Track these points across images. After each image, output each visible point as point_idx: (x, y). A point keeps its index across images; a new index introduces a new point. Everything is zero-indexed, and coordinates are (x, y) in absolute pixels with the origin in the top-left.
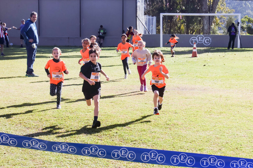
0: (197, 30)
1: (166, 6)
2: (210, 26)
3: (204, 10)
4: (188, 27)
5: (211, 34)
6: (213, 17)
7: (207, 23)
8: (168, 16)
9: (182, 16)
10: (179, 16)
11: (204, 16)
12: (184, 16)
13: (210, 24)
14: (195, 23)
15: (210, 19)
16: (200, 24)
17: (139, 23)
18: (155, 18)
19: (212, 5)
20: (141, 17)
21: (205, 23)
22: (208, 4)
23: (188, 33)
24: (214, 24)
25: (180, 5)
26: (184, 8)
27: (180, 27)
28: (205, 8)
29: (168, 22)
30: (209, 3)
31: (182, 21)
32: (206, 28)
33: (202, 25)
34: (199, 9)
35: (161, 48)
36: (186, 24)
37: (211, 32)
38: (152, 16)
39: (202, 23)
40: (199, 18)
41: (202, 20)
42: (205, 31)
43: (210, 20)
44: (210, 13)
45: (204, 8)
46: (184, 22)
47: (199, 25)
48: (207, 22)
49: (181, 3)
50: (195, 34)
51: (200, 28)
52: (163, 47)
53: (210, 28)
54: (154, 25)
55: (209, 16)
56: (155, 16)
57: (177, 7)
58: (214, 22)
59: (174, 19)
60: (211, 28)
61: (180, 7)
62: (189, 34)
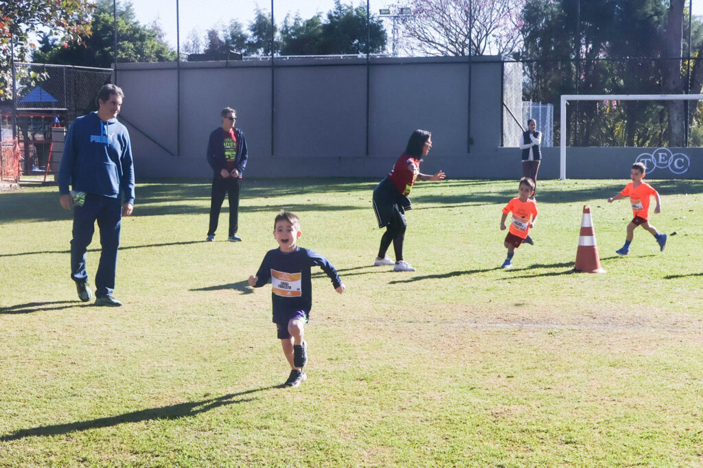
0: (654, 135)
1: (578, 78)
2: (686, 126)
3: (672, 87)
4: (630, 129)
5: (690, 145)
6: (695, 102)
7: (678, 119)
8: (581, 102)
9: (617, 101)
10: (611, 102)
11: (672, 101)
12: (622, 101)
13: (687, 121)
14: (650, 120)
15: (688, 108)
16: (661, 121)
17: (508, 120)
18: (550, 107)
19: (693, 73)
20: (514, 106)
21: (675, 119)
22: (682, 71)
23: (631, 144)
24: (697, 121)
25: (614, 75)
26: (622, 82)
27: (613, 129)
28: (674, 82)
29: (583, 117)
30: (685, 68)
31: (617, 113)
32: (676, 130)
33: (667, 123)
34: (660, 84)
35: (562, 181)
36: (626, 122)
37: (690, 140)
38: (543, 103)
39: (665, 119)
40: (660, 107)
41: (668, 111)
42: (675, 139)
43: (686, 109)
44: (687, 93)
45: (672, 82)
46: (621, 117)
47: (658, 124)
48: (680, 115)
49: (615, 71)
50: (650, 145)
51: (662, 131)
52: (566, 178)
53: (686, 130)
54: (549, 123)
55: (686, 101)
56: (551, 103)
57: (605, 79)
58: (697, 117)
59: (598, 111)
60: (690, 130)
61: (613, 80)
62: (633, 145)
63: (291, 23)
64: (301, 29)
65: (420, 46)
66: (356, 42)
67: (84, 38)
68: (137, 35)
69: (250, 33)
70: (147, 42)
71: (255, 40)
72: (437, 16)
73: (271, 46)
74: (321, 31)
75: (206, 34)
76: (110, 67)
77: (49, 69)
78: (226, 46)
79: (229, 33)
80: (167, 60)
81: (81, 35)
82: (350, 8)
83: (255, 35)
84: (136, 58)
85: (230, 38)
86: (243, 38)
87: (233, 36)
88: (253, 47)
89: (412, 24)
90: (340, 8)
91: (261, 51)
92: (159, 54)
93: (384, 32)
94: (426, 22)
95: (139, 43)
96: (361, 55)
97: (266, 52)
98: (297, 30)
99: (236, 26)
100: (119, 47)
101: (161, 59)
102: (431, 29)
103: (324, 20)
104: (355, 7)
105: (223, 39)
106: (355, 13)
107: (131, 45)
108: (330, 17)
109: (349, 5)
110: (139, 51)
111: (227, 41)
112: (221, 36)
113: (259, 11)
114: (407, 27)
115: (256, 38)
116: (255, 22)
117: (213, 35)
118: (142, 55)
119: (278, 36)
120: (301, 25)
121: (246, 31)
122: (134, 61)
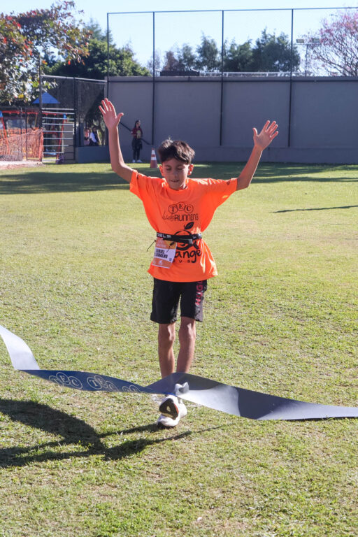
63: (228, 47)
64: (236, 52)
65: (323, 66)
66: (277, 62)
67: (83, 58)
68: (118, 56)
69: (198, 55)
70: (125, 60)
71: (201, 60)
72: (337, 44)
73: (212, 65)
74: (251, 54)
75: (165, 54)
76: (103, 79)
77: (57, 80)
78: (180, 64)
79: (182, 54)
80: (140, 74)
81: (81, 55)
82: (274, 37)
83: (201, 56)
84: (117, 72)
85: (182, 58)
86: (192, 58)
87: (185, 56)
88: (199, 65)
89: (319, 49)
90: (265, 37)
91: (205, 68)
92: (134, 70)
93: (298, 56)
94: (329, 48)
95: (120, 61)
96: (280, 74)
97: (209, 68)
98: (233, 53)
99: (187, 49)
100: (105, 64)
101: (135, 74)
102: (333, 54)
103: (253, 46)
104: (277, 35)
105: (176, 58)
106: (276, 41)
107: (114, 63)
108: (258, 43)
109: (272, 34)
110: (119, 67)
111: (181, 61)
112: (176, 56)
113: (205, 38)
114: (315, 52)
115: (202, 58)
116: (201, 46)
117: (169, 55)
118: (122, 70)
119: (218, 57)
120: (236, 49)
121: (195, 53)
122: (116, 75)
